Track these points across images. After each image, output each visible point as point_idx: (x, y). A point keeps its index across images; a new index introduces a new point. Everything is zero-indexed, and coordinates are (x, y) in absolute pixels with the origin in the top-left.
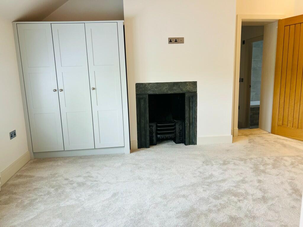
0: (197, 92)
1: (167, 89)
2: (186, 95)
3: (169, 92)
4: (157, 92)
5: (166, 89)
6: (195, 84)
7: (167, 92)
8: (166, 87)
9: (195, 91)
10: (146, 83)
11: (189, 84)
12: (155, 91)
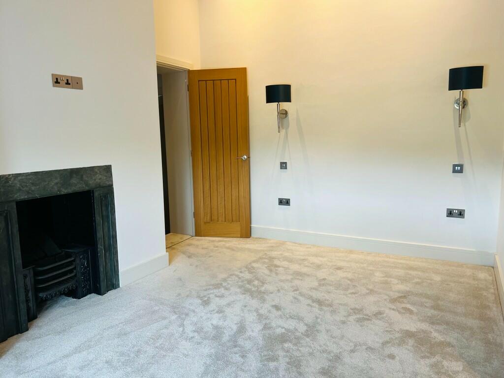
0: (112, 185)
1: (59, 185)
2: (96, 194)
3: (64, 191)
4: (37, 193)
5: (57, 184)
6: (108, 169)
7: (59, 191)
8: (56, 181)
9: (110, 183)
10: (9, 175)
11: (98, 172)
12: (33, 191)
